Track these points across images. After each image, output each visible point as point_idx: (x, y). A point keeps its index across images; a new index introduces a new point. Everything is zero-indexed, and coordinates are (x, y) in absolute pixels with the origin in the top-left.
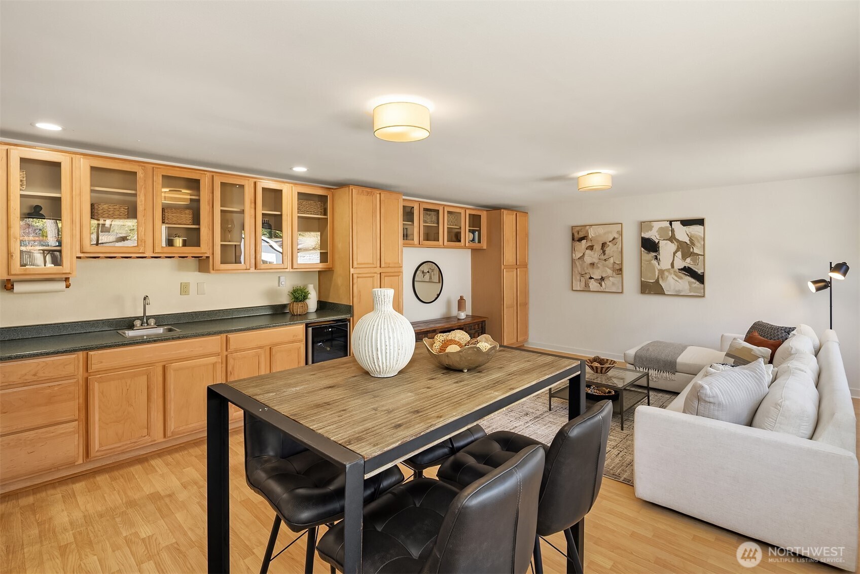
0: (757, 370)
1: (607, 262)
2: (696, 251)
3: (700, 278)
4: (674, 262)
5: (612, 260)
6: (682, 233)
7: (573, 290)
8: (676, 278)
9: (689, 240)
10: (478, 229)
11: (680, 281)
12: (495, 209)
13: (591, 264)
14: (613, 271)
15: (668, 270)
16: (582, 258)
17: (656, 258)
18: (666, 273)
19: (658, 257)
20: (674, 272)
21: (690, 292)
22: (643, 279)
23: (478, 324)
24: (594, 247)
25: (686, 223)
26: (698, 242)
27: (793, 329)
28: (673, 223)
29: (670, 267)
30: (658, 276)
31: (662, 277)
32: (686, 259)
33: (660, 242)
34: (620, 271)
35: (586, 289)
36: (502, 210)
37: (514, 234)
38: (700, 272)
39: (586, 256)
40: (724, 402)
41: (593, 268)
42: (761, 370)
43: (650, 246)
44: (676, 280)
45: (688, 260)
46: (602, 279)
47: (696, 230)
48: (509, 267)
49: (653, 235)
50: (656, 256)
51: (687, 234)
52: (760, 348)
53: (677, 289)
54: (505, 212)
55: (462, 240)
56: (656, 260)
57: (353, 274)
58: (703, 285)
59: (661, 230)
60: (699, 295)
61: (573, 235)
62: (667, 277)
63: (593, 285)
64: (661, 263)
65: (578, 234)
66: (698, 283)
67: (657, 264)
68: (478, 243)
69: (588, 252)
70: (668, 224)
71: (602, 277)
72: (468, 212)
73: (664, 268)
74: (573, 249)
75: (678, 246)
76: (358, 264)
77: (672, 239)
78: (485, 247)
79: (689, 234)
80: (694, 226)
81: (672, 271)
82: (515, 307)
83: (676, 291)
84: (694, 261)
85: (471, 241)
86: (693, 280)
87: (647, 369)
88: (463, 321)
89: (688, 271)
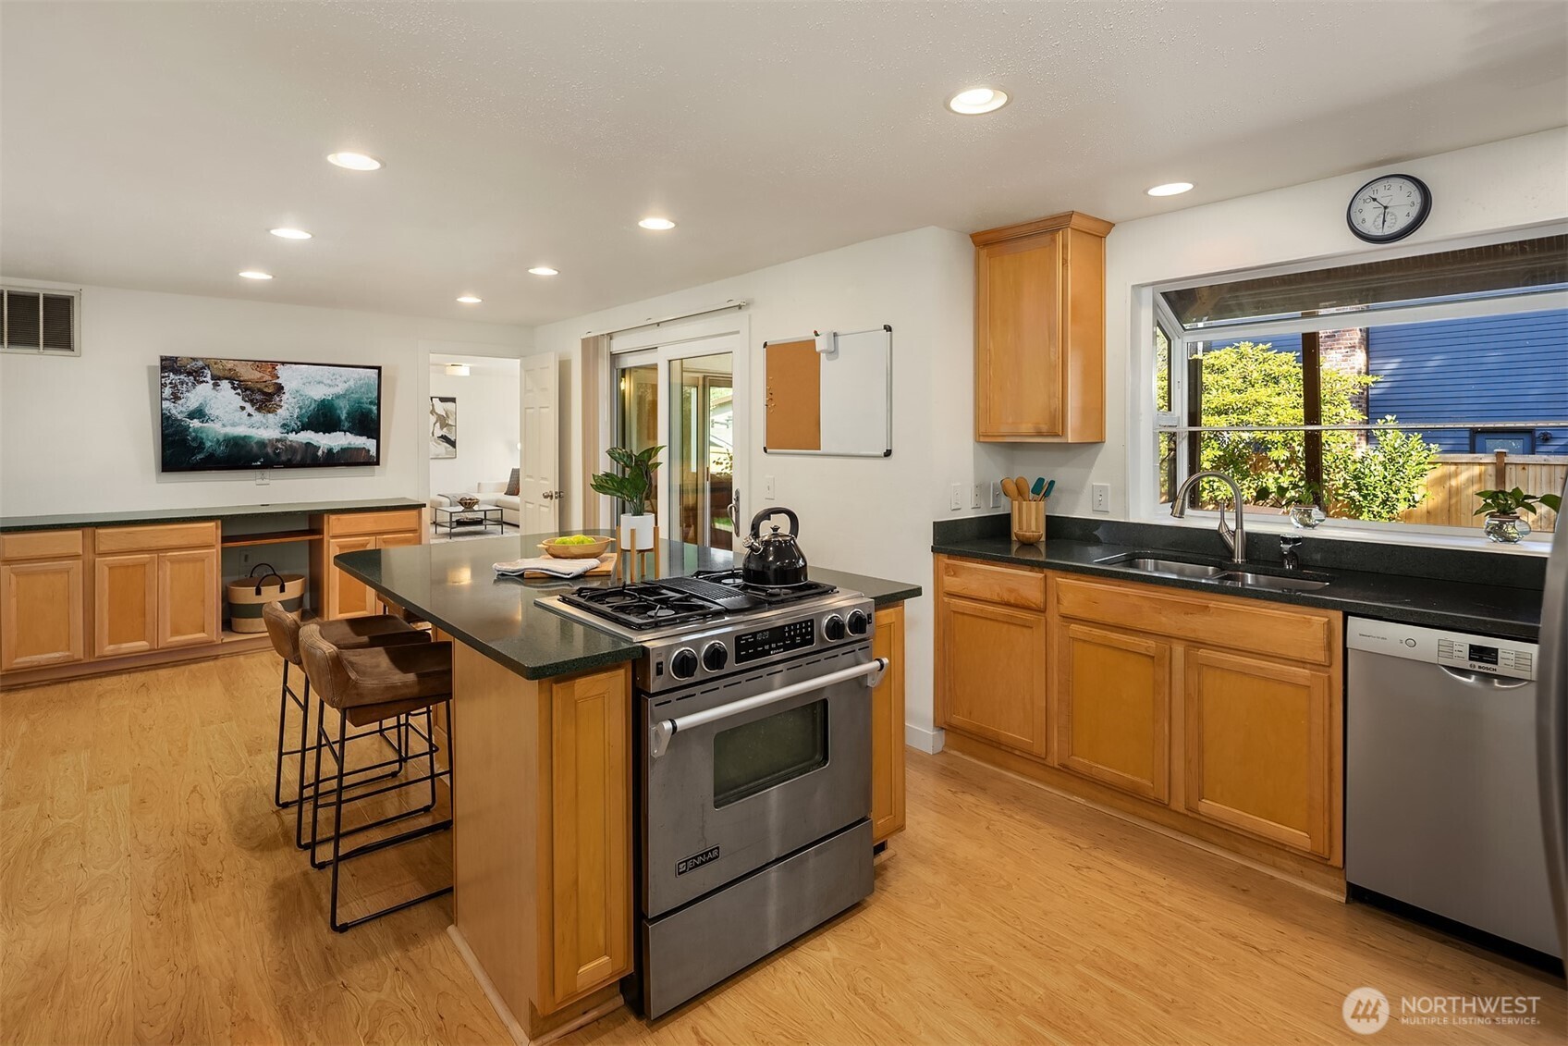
2: (451, 423)
3: (453, 444)
4: (434, 431)
6: (441, 408)
8: (436, 444)
9: (445, 414)
11: (438, 446)
15: (430, 438)
21: (446, 455)
25: (443, 400)
26: (452, 416)
28: (433, 399)
29: (431, 435)
32: (443, 429)
38: (453, 439)
44: (436, 446)
45: (445, 429)
47: (449, 405)
53: (437, 452)
58: (455, 449)
60: (453, 457)
62: (429, 443)
66: (451, 447)
75: (437, 418)
77: (433, 412)
79: (445, 409)
80: (449, 403)
81: (433, 438)
83: (436, 455)
84: (449, 430)
86: (448, 446)
89: (444, 438)
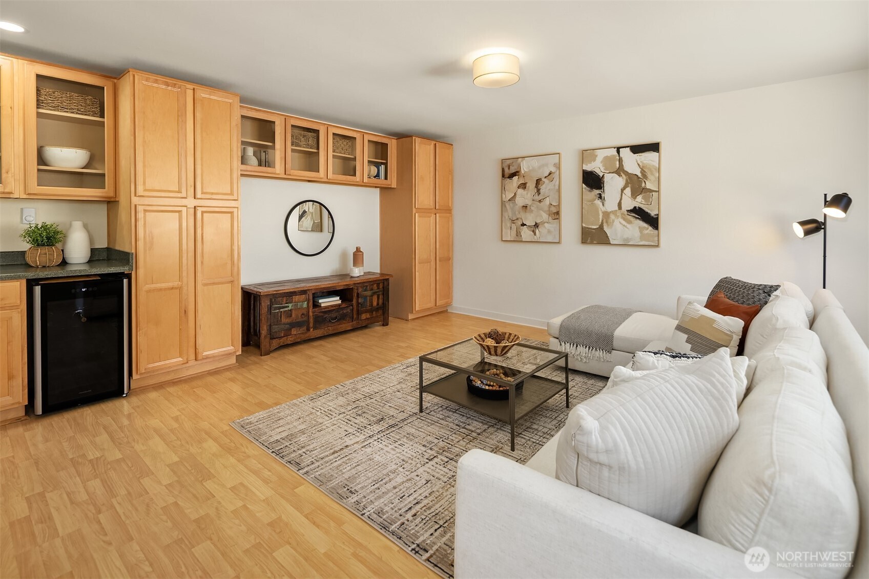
0: (714, 376)
1: (542, 203)
2: (649, 185)
3: (653, 222)
4: (622, 201)
5: (547, 202)
6: (632, 163)
7: (502, 240)
8: (624, 223)
9: (641, 172)
10: (385, 161)
11: (628, 226)
12: (404, 137)
13: (524, 206)
14: (549, 215)
15: (614, 212)
16: (513, 199)
17: (600, 197)
18: (612, 217)
19: (603, 195)
20: (622, 214)
21: (641, 241)
22: (584, 225)
23: (378, 285)
24: (527, 185)
25: (637, 149)
26: (652, 174)
27: (777, 287)
28: (621, 149)
29: (617, 208)
30: (602, 221)
31: (607, 222)
32: (636, 197)
33: (605, 176)
34: (556, 215)
35: (518, 240)
36: (414, 138)
37: (432, 169)
38: (653, 213)
39: (517, 196)
40: (633, 464)
41: (526, 212)
42: (723, 376)
43: (592, 181)
44: (624, 226)
45: (639, 198)
46: (537, 225)
47: (649, 158)
48: (424, 211)
49: (596, 166)
50: (600, 194)
51: (638, 164)
52: (727, 318)
53: (625, 236)
54: (418, 140)
55: (358, 173)
56: (600, 200)
57: (136, 206)
58: (657, 231)
59: (607, 159)
60: (652, 244)
61: (503, 170)
62: (613, 221)
63: (526, 233)
64: (606, 203)
65: (509, 168)
66: (650, 228)
67: (601, 204)
68: (385, 179)
69: (520, 191)
70: (614, 152)
71: (536, 223)
72: (367, 138)
73: (609, 210)
74: (503, 188)
75: (627, 180)
76: (145, 190)
77: (620, 171)
78: (394, 185)
79: (641, 164)
80: (647, 152)
81: (619, 213)
82: (433, 263)
83: (624, 240)
84: (647, 199)
85: (375, 177)
86: (645, 225)
87: (575, 346)
88: (356, 279)
89: (639, 213)
